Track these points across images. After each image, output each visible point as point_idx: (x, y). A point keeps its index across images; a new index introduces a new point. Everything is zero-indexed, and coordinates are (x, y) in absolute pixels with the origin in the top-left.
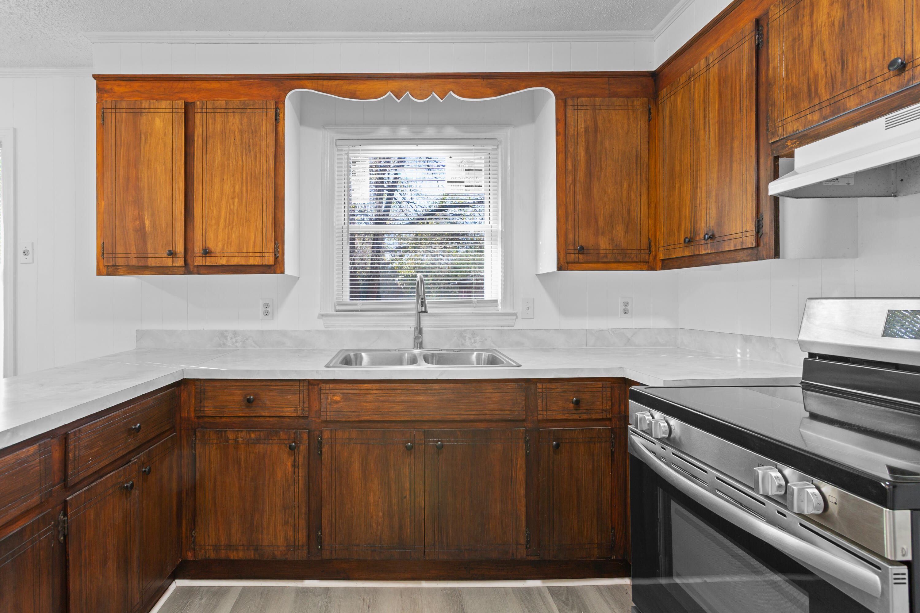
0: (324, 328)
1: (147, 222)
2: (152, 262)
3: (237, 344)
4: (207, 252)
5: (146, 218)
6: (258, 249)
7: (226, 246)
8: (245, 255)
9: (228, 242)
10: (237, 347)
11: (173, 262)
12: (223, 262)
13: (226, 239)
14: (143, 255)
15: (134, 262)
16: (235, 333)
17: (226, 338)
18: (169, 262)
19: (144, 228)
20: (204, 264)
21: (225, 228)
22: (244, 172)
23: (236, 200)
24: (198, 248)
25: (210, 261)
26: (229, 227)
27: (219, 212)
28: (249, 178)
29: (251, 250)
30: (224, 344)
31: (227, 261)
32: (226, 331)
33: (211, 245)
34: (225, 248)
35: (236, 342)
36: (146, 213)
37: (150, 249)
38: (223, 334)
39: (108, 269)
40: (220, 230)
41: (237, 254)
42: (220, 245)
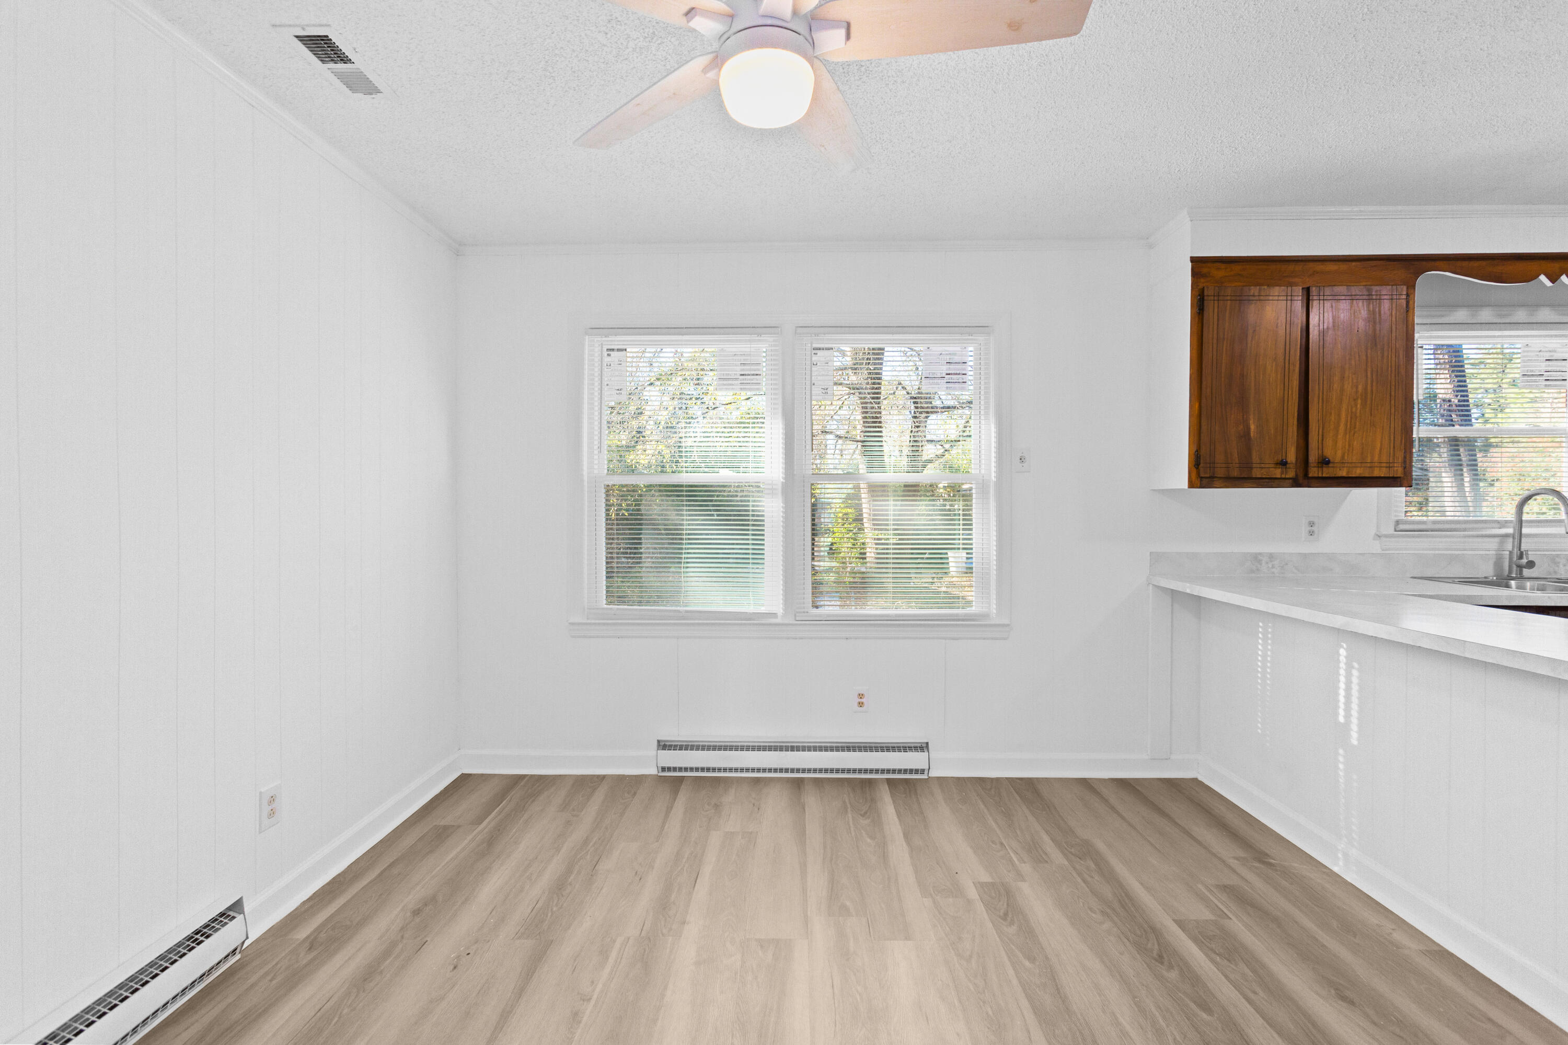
0: (1379, 551)
1: (1252, 427)
2: (1256, 473)
3: (1274, 570)
4: (1325, 462)
5: (1251, 422)
6: (1384, 459)
7: (1346, 454)
8: (1369, 465)
9: (1348, 450)
10: (1273, 573)
11: (1282, 473)
12: (1343, 473)
13: (1347, 447)
14: (1247, 464)
15: (1235, 473)
16: (1271, 556)
17: (1260, 562)
18: (1277, 473)
19: (1249, 433)
20: (1320, 475)
21: (1345, 434)
22: (1369, 370)
23: (1359, 401)
24: (1313, 457)
25: (1327, 472)
26: (1350, 432)
27: (1339, 415)
28: (1374, 377)
29: (1376, 459)
30: (1258, 570)
31: (1348, 472)
32: (1260, 554)
33: (1328, 453)
34: (1346, 458)
35: (1273, 567)
36: (1251, 417)
37: (1255, 458)
38: (1256, 558)
39: (1201, 481)
40: (1340, 436)
41: (1359, 465)
42: (1339, 453)
